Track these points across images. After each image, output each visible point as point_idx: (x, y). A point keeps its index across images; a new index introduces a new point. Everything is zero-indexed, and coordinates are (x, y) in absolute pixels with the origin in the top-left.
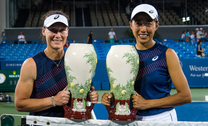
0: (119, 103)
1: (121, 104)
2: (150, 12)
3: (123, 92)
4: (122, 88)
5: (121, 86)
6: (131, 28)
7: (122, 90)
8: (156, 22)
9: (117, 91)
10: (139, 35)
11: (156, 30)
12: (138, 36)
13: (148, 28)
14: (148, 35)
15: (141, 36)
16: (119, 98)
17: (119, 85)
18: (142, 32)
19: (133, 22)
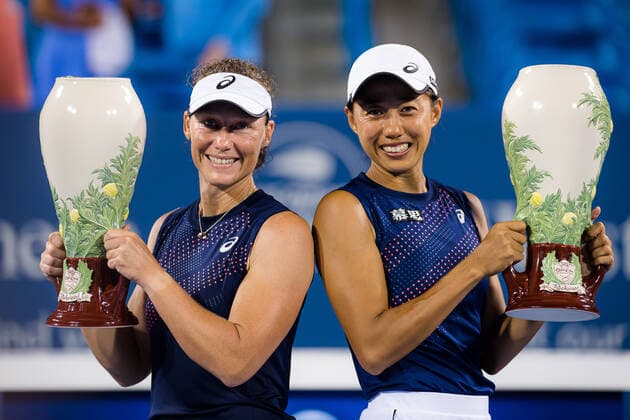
0: (551, 256)
1: (559, 257)
2: (405, 69)
3: (568, 218)
4: (565, 205)
5: (564, 200)
6: (354, 128)
7: (566, 211)
8: (433, 98)
9: (549, 215)
10: (382, 147)
11: (434, 125)
12: (380, 152)
13: (408, 122)
14: (410, 145)
15: (389, 149)
16: (553, 237)
17: (559, 196)
18: (388, 137)
19: (357, 108)
